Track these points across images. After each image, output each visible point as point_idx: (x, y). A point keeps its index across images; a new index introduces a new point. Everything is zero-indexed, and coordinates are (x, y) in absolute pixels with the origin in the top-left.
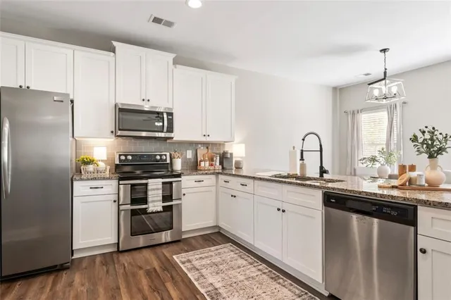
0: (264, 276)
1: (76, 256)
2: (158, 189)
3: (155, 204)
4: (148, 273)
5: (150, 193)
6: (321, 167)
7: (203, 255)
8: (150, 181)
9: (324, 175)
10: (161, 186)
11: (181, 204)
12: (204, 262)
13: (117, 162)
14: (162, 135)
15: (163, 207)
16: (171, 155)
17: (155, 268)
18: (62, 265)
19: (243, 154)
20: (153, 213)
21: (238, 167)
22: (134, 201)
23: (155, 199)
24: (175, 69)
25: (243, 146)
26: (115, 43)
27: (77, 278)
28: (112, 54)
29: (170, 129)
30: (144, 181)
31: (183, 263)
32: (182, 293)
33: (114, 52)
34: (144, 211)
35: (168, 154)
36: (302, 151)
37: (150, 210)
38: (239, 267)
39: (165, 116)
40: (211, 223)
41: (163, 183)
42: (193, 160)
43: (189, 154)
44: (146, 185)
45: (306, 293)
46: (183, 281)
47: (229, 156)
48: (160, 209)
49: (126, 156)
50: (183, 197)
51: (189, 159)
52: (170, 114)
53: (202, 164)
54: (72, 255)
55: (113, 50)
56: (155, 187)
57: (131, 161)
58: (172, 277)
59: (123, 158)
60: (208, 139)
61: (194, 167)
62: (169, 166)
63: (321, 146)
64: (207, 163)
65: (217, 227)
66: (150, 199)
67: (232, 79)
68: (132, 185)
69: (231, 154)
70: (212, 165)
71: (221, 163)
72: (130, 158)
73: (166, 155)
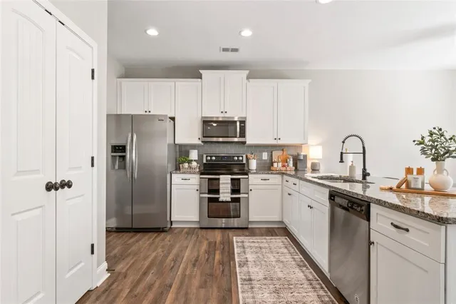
0: (293, 263)
1: (174, 226)
2: (227, 183)
3: (225, 195)
4: (210, 244)
5: (221, 186)
6: (364, 169)
7: (256, 241)
8: (221, 177)
9: (367, 177)
10: (230, 181)
11: (248, 198)
12: (252, 245)
13: (205, 161)
14: (236, 140)
15: (231, 198)
16: (247, 156)
17: (216, 242)
18: (163, 228)
19: (320, 156)
20: (223, 202)
21: (314, 169)
22: (210, 192)
23: (225, 191)
24: (248, 83)
25: (320, 148)
26: (201, 71)
27: (168, 238)
28: (200, 80)
29: (243, 134)
30: (217, 177)
31: (237, 242)
32: (222, 258)
33: (201, 78)
34: (216, 200)
35: (244, 156)
36: (342, 153)
37: (220, 200)
38: (278, 253)
39: (238, 124)
40: (276, 218)
41: (232, 179)
42: (268, 161)
43: (265, 156)
44: (219, 179)
45: (317, 280)
46: (229, 252)
47: (302, 158)
48: (229, 199)
49: (211, 157)
50: (250, 192)
51: (265, 160)
52: (243, 122)
53: (275, 165)
54: (172, 225)
55: (200, 77)
56: (225, 181)
57: (215, 161)
58: (223, 249)
59: (209, 158)
60: (280, 142)
61: (267, 167)
62: (246, 165)
63: (364, 148)
64: (280, 164)
65: (282, 222)
66: (221, 191)
67: (305, 83)
68: (209, 179)
69: (305, 156)
70: (284, 166)
71: (295, 165)
72: (214, 158)
73: (242, 157)
